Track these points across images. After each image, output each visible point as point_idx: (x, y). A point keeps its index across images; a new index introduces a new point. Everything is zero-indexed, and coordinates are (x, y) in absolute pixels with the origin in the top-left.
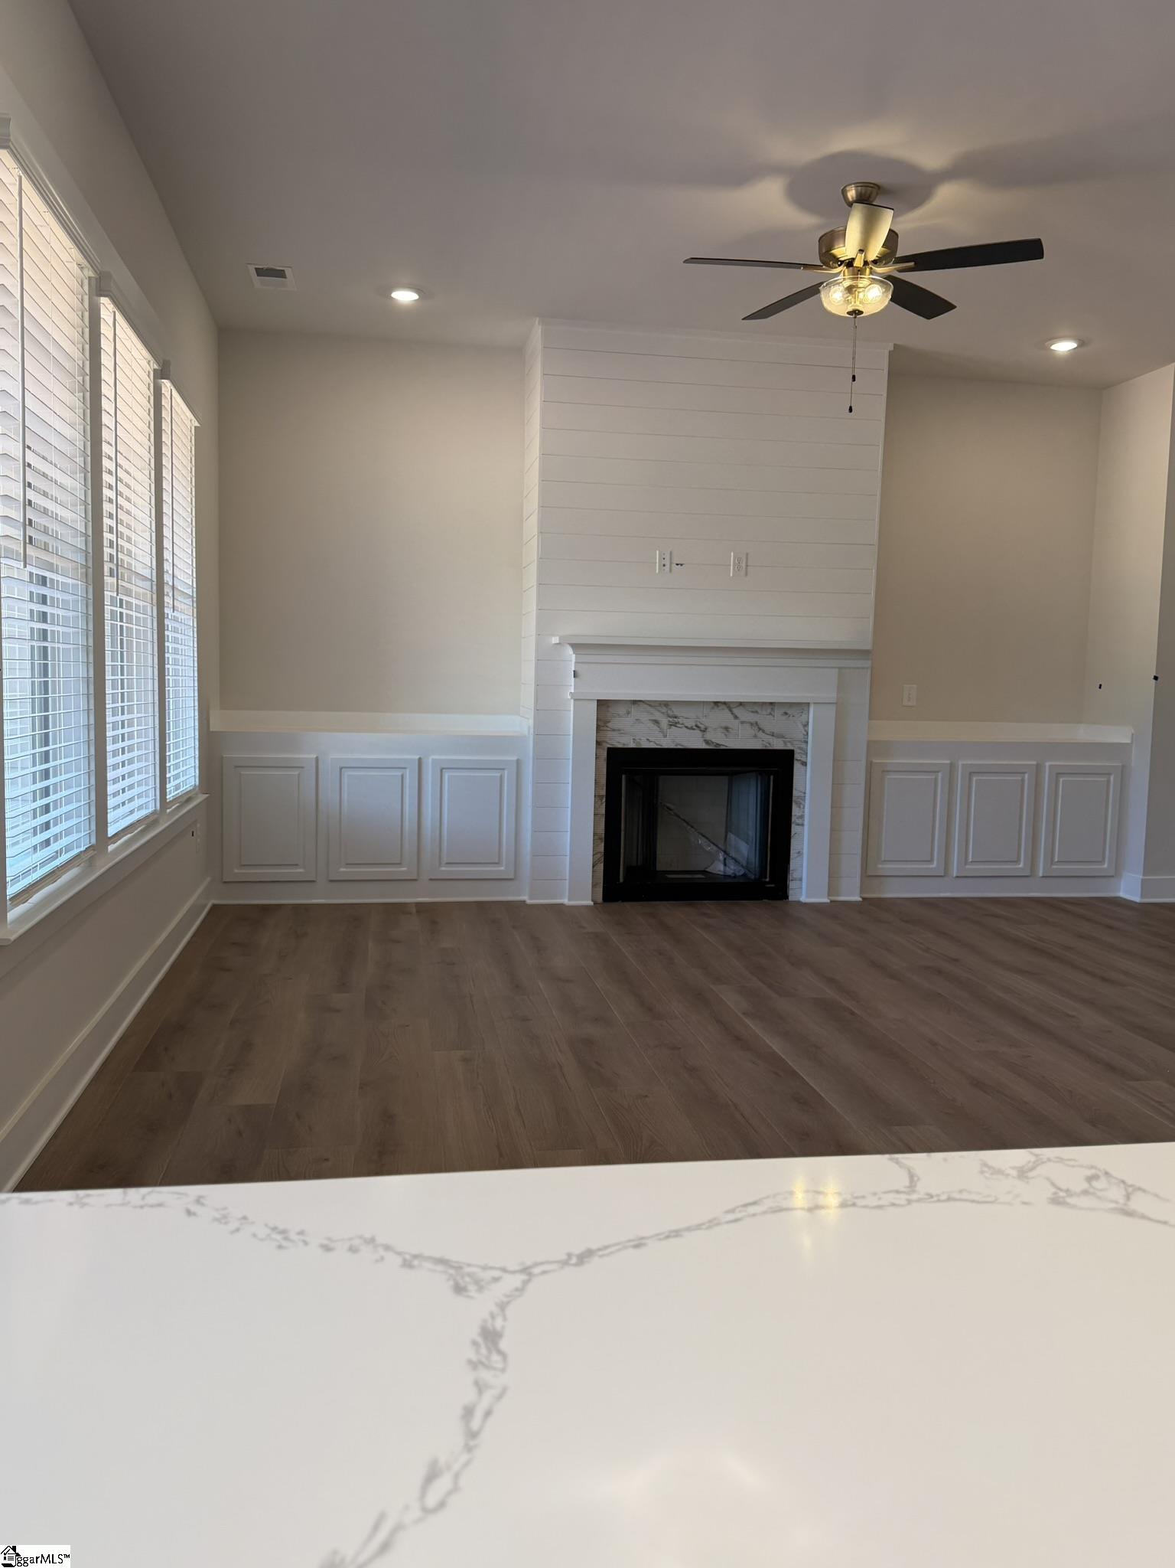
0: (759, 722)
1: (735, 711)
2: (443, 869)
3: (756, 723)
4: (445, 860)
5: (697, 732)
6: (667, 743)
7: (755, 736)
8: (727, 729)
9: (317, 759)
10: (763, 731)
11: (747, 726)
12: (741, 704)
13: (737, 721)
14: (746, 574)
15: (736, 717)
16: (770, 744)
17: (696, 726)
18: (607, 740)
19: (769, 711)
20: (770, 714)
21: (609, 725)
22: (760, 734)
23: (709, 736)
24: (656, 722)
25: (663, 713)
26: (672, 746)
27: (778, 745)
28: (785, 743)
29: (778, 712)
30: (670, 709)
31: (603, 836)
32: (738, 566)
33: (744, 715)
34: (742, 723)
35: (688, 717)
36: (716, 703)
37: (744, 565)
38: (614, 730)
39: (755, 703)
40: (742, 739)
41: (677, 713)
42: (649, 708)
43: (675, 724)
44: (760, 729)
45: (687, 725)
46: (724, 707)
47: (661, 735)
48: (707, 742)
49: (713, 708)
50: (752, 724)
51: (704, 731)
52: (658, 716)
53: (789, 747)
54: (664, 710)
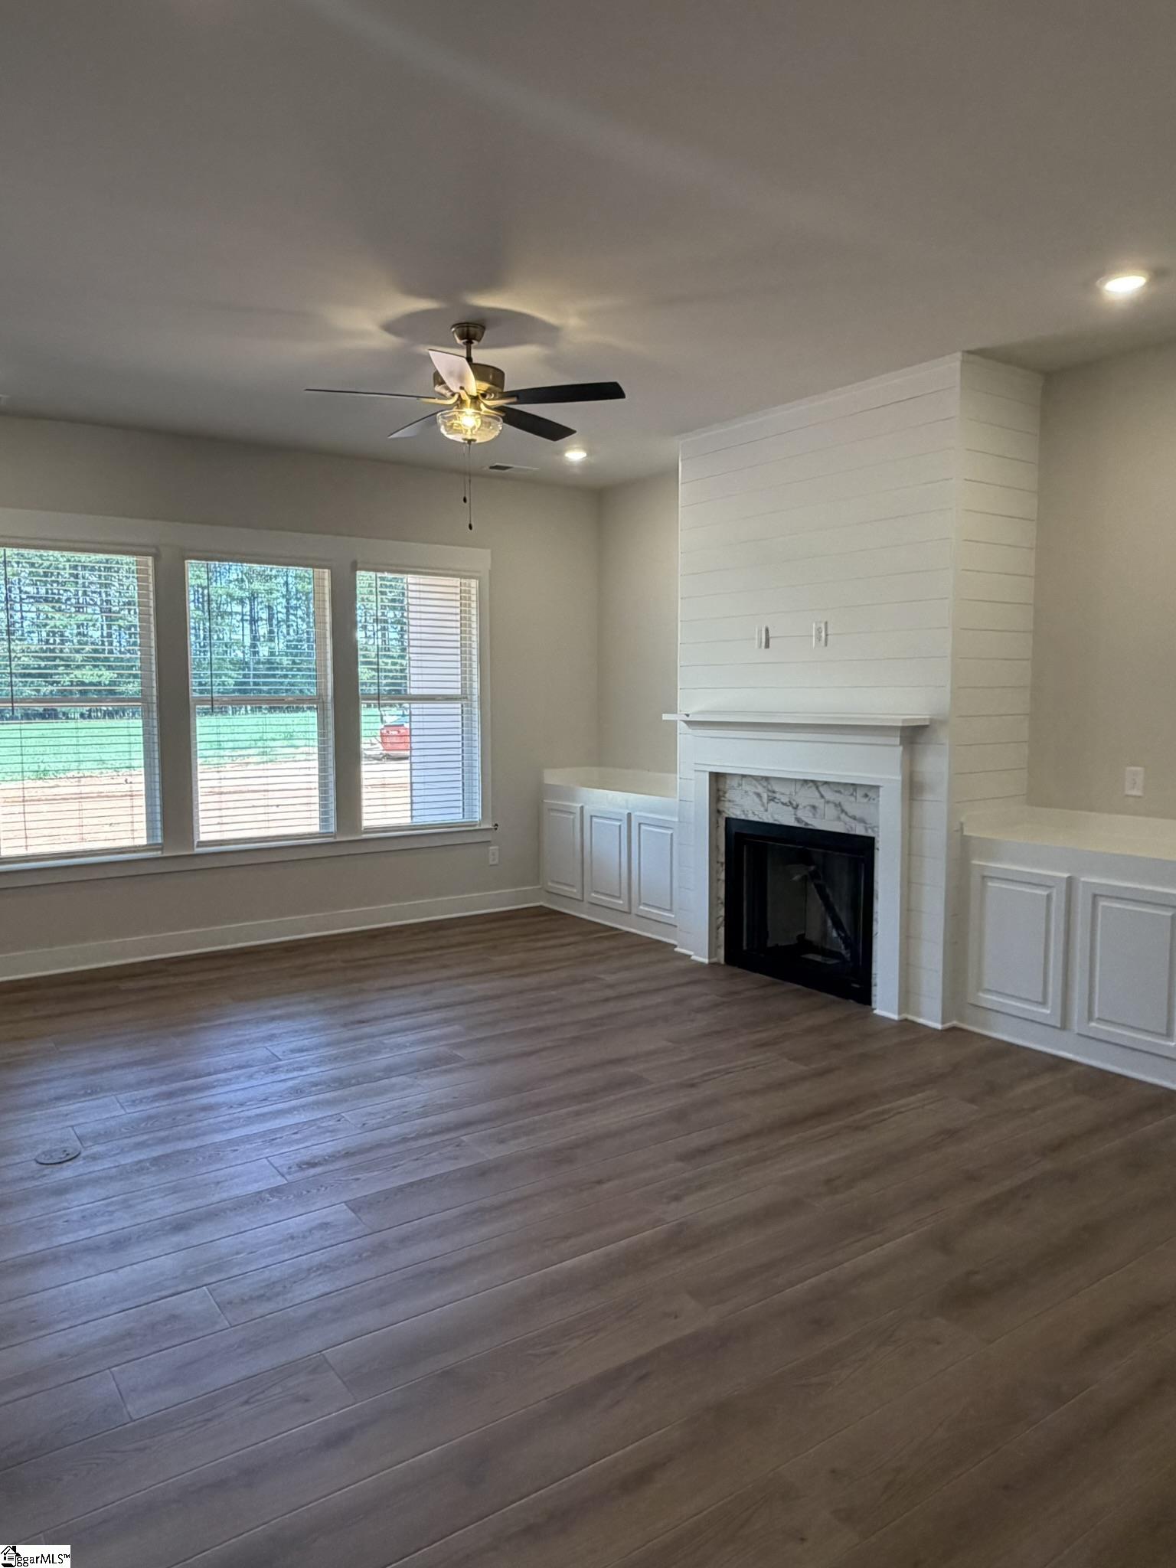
0: (842, 803)
1: (821, 789)
2: (641, 907)
3: (840, 804)
4: (642, 901)
5: (790, 808)
6: (767, 818)
7: (839, 819)
8: (814, 807)
9: (582, 808)
10: (846, 814)
11: (832, 805)
12: (826, 783)
13: (823, 800)
14: (826, 644)
15: (822, 796)
16: (851, 828)
17: (790, 802)
18: (726, 811)
19: (851, 790)
20: (852, 795)
21: (727, 795)
22: (843, 816)
23: (800, 814)
24: (759, 795)
25: (764, 787)
26: (771, 821)
27: (859, 830)
28: (866, 830)
29: (860, 793)
30: (769, 783)
31: (724, 901)
32: (819, 639)
33: (829, 795)
34: (828, 802)
35: (783, 792)
36: (806, 781)
37: (823, 634)
38: (730, 801)
39: (839, 783)
40: (827, 822)
41: (776, 789)
42: (754, 782)
43: (772, 799)
44: (843, 811)
45: (782, 800)
46: (811, 784)
47: (762, 809)
48: (798, 820)
49: (802, 785)
50: (836, 805)
51: (796, 808)
52: (760, 790)
53: (870, 834)
54: (765, 784)
